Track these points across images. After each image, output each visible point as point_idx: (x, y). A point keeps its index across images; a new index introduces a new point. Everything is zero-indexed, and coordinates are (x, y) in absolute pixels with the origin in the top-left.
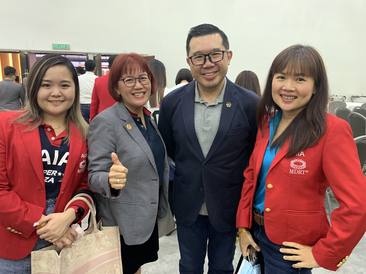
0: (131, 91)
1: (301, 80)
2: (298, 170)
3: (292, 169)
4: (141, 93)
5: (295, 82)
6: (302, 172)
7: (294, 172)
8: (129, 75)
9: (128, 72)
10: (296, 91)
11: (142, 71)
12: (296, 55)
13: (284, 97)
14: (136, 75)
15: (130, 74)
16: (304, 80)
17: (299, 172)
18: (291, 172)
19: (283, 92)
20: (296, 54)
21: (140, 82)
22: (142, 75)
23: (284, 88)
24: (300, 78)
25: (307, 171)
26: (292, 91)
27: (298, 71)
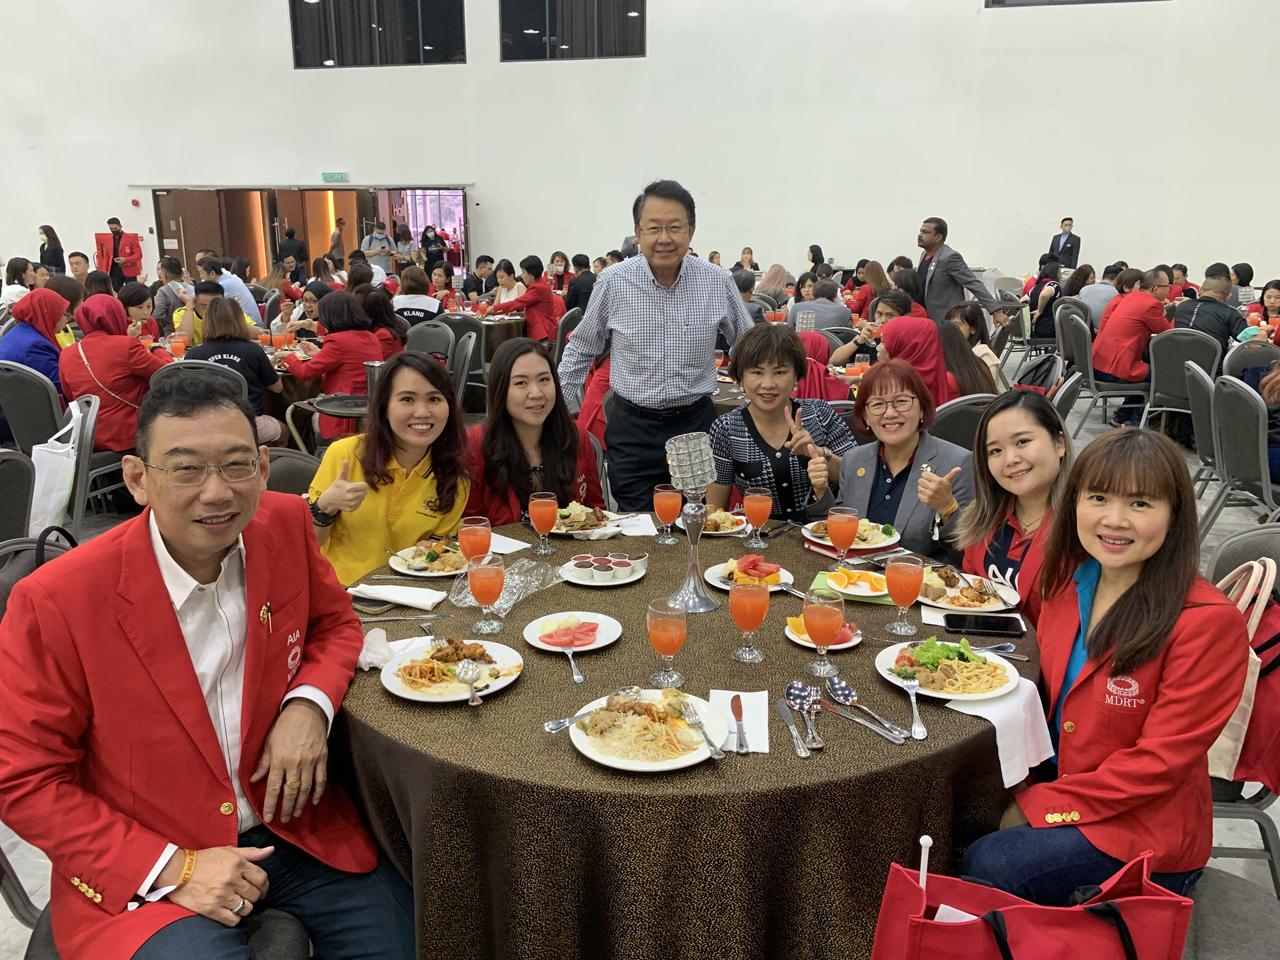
0: (879, 421)
1: (1141, 504)
2: (1122, 697)
3: (1110, 694)
4: (895, 424)
5: (1128, 509)
6: (1132, 703)
7: (1114, 702)
8: (878, 396)
9: (877, 392)
10: (1131, 528)
11: (899, 389)
12: (1128, 453)
13: (1107, 540)
14: (888, 397)
15: (881, 394)
16: (1148, 505)
17: (1126, 703)
18: (1109, 700)
19: (1103, 531)
20: (1127, 451)
21: (895, 407)
22: (899, 396)
23: (1104, 522)
24: (1140, 500)
25: (1142, 702)
26: (1124, 528)
27: (1131, 488)
